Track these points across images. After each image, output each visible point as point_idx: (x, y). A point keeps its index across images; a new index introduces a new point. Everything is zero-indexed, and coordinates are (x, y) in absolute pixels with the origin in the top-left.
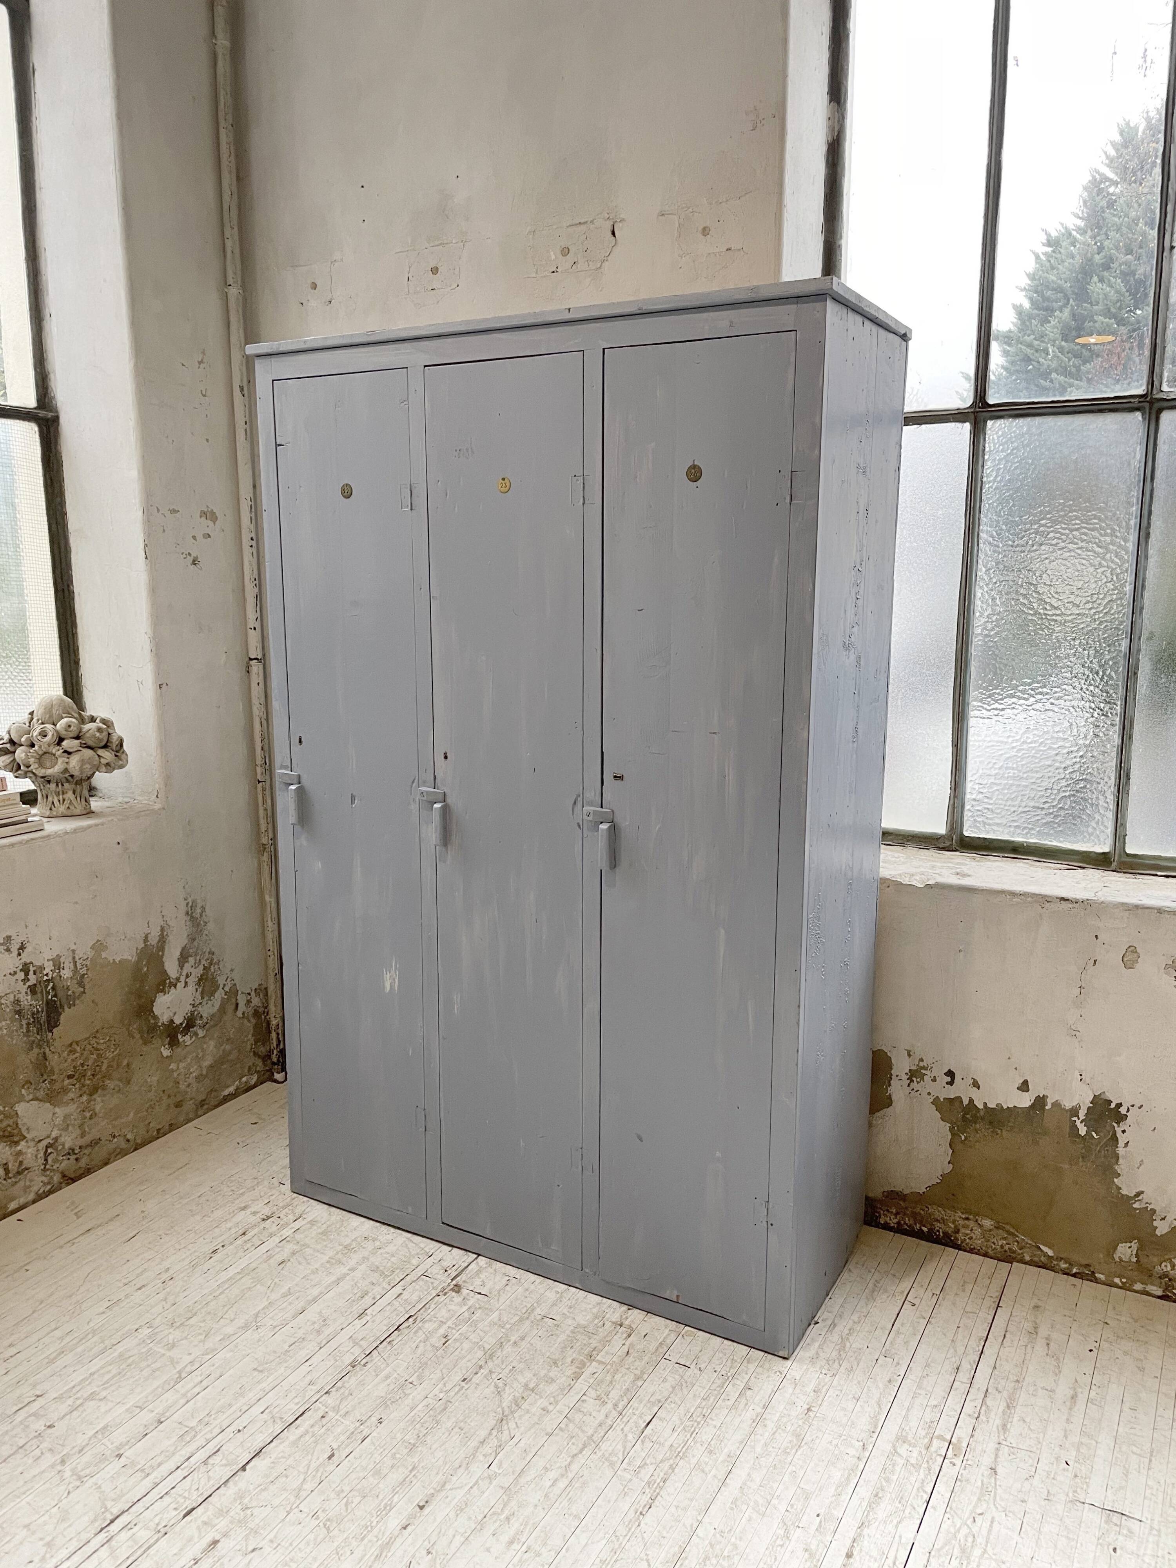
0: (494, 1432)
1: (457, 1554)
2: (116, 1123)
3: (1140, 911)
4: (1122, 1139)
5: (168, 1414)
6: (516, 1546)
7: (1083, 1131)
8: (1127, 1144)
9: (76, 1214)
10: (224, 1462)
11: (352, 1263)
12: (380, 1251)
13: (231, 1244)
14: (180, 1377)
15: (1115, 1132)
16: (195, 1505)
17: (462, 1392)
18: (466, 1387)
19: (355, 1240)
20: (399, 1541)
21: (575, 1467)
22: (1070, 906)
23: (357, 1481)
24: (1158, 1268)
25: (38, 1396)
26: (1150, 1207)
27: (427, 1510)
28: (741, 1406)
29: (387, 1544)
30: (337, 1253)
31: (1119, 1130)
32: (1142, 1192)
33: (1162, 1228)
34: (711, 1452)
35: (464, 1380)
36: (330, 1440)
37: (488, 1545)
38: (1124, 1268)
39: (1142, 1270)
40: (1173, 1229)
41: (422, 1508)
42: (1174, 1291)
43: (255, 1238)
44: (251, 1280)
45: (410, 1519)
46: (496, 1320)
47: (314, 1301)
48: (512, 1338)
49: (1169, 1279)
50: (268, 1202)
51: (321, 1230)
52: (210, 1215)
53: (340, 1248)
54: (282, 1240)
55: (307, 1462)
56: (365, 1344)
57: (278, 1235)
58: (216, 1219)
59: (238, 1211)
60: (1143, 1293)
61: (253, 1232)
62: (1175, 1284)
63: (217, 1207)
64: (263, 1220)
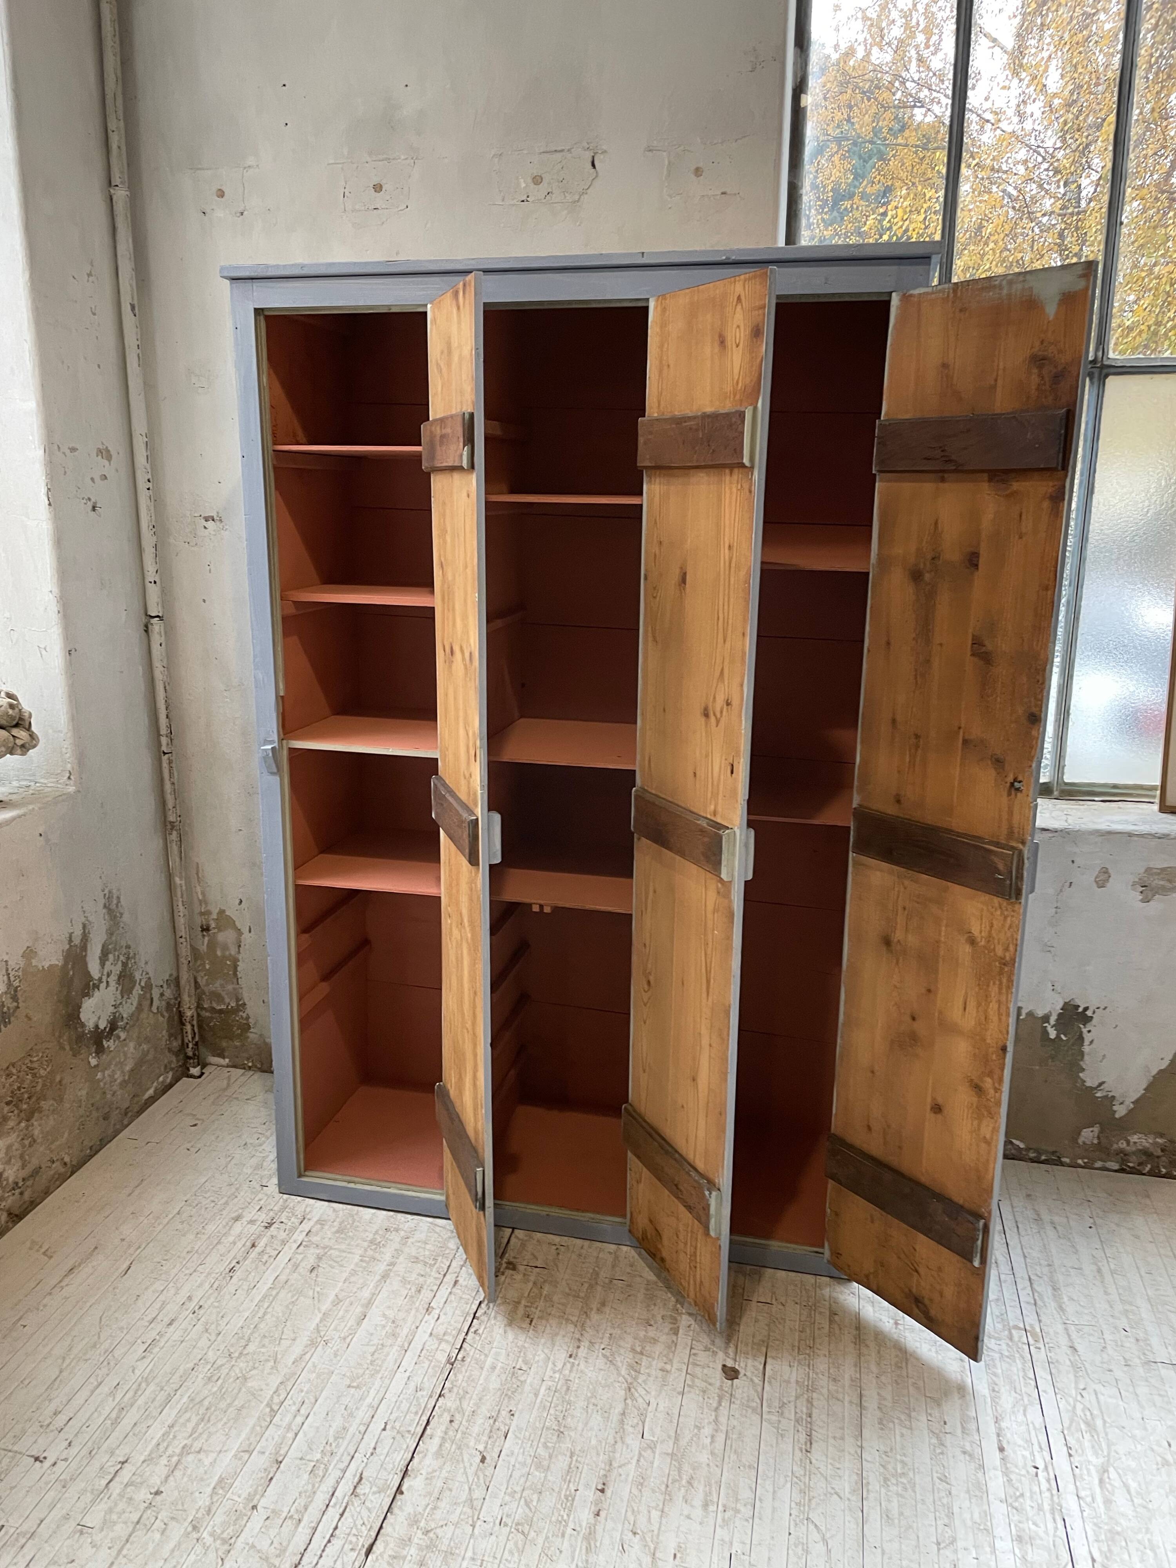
0: (629, 1401)
1: (663, 1528)
2: (53, 1147)
3: (1112, 837)
4: (1087, 1038)
5: (282, 1452)
6: (712, 1508)
7: (1053, 1034)
8: (1091, 1042)
9: (44, 1253)
10: (374, 1489)
11: (388, 1257)
12: (410, 1240)
13: (245, 1259)
14: (272, 1410)
15: (1081, 1033)
16: (371, 1541)
17: (575, 1369)
18: (577, 1362)
19: (376, 1232)
20: (599, 1528)
21: (723, 1420)
22: (1051, 835)
23: (523, 1480)
24: (1115, 1146)
25: (123, 1463)
26: (1110, 1094)
27: (608, 1492)
28: (837, 1331)
29: (590, 1534)
30: (366, 1250)
31: (1085, 1031)
32: (1103, 1083)
33: (1120, 1111)
34: (835, 1380)
35: (571, 1356)
36: (472, 1444)
37: (686, 1513)
38: (1086, 1150)
39: (1102, 1150)
40: (1131, 1111)
41: (602, 1491)
42: (1131, 1165)
43: (268, 1248)
44: (290, 1295)
45: (596, 1504)
46: (567, 1290)
47: (369, 1303)
48: (594, 1305)
49: (1124, 1155)
50: (260, 1208)
51: (335, 1229)
52: (203, 1231)
53: (365, 1244)
54: (299, 1246)
55: (462, 1470)
56: (450, 1339)
57: (291, 1241)
58: (213, 1235)
59: (232, 1223)
60: (1105, 1169)
61: (262, 1242)
62: (1132, 1158)
63: (206, 1222)
64: (266, 1228)
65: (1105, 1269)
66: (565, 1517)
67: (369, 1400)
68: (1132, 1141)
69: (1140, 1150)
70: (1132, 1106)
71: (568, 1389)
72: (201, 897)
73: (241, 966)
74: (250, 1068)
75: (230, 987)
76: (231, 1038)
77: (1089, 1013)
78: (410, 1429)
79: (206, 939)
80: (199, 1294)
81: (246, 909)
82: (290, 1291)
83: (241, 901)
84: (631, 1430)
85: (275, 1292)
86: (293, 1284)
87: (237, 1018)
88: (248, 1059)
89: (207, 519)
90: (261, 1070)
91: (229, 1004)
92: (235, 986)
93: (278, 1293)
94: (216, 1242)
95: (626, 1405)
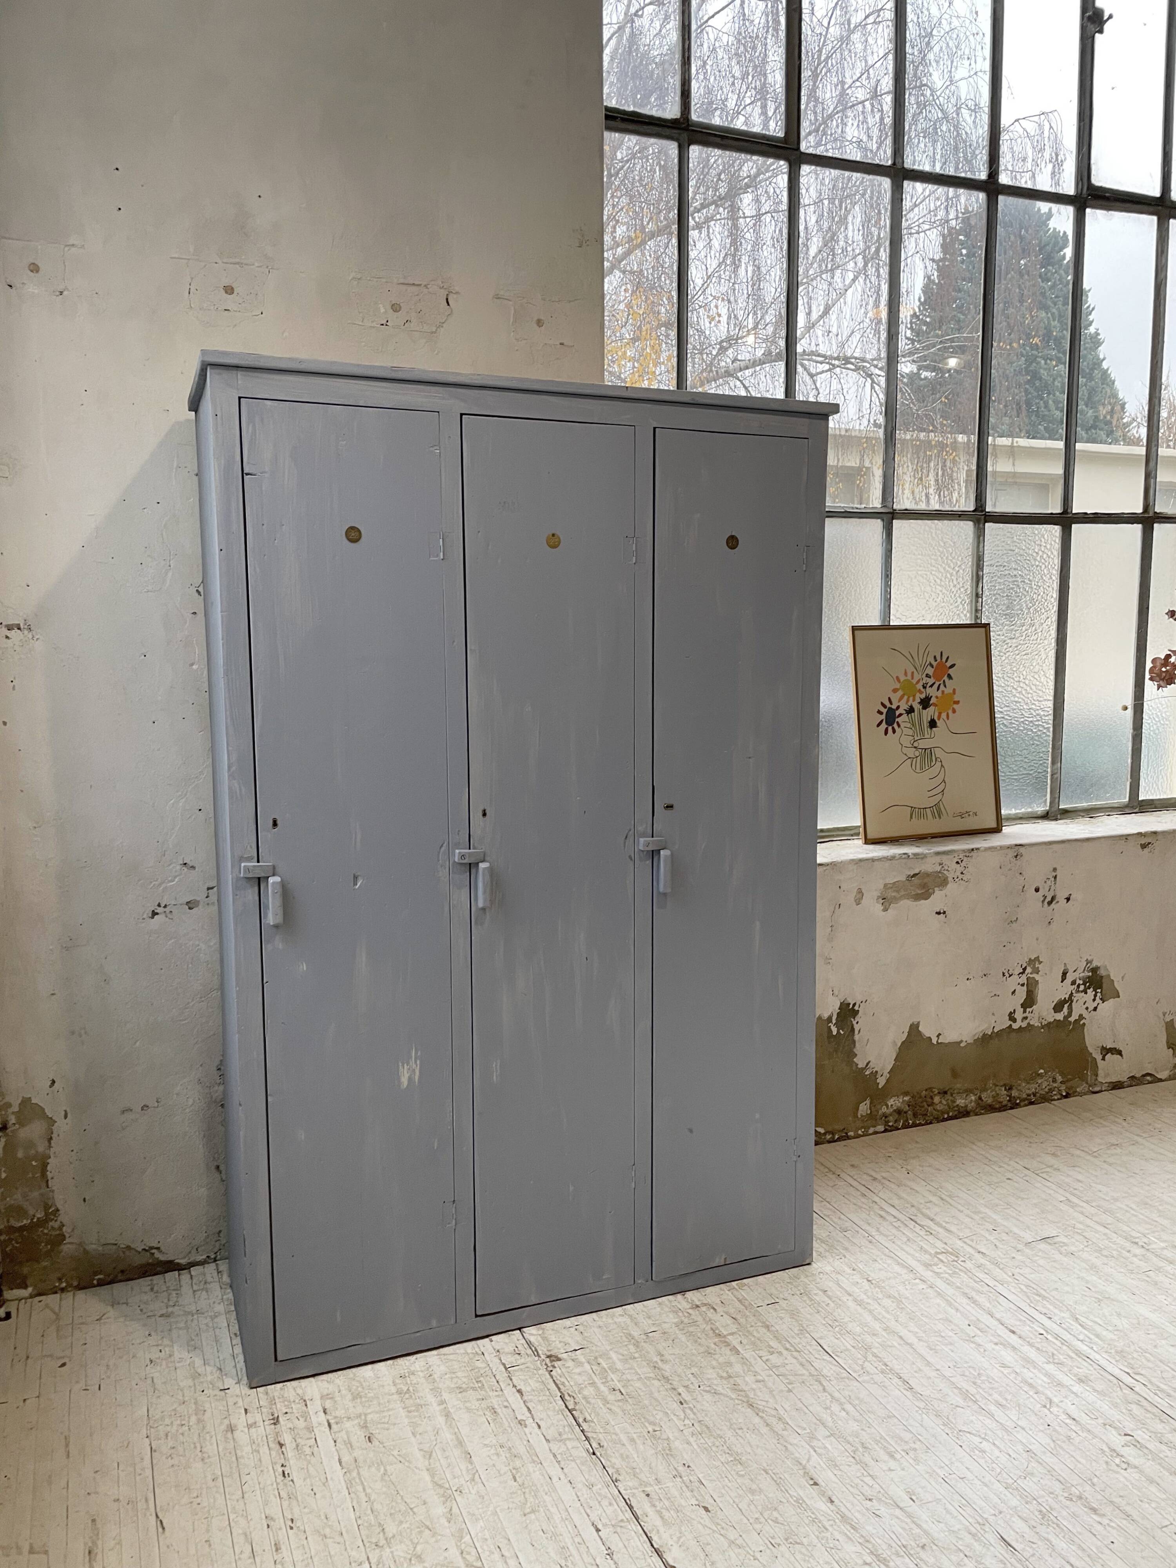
1: (884, 1486)
3: (862, 863)
4: (857, 1028)
6: (898, 1456)
7: (835, 1031)
8: (860, 1031)
11: (431, 1399)
12: (435, 1377)
13: (286, 1460)
15: (852, 1026)
17: (695, 1411)
18: (690, 1406)
19: (395, 1383)
20: (844, 1510)
21: (837, 1396)
22: (824, 868)
24: (880, 1112)
26: (874, 1070)
27: (820, 1482)
28: (840, 1303)
29: (843, 1518)
30: (402, 1401)
31: (854, 1023)
32: (869, 1062)
33: (882, 1082)
34: (874, 1334)
35: (681, 1404)
36: (683, 1502)
37: (885, 1468)
38: (863, 1121)
39: (872, 1117)
40: (888, 1080)
41: (816, 1484)
42: (890, 1124)
43: (299, 1440)
44: (373, 1469)
45: (823, 1495)
46: (621, 1357)
47: (460, 1443)
48: (655, 1359)
49: (886, 1117)
50: (246, 1410)
51: (349, 1397)
52: (206, 1455)
53: (396, 1397)
54: (330, 1425)
55: (699, 1526)
56: (570, 1436)
57: (315, 1425)
58: (222, 1454)
59: (229, 1435)
60: (876, 1133)
61: (287, 1438)
62: (891, 1118)
63: (198, 1445)
64: (275, 1424)
65: (943, 1196)
66: (813, 1516)
67: (557, 1517)
68: (890, 1105)
69: (895, 1111)
70: (888, 1076)
71: (708, 1428)
73: (53, 1164)
74: (63, 1290)
75: (36, 1194)
76: (35, 1260)
77: (856, 1008)
78: (620, 1519)
80: (274, 1510)
81: (61, 1090)
82: (369, 1467)
83: (53, 1082)
84: (785, 1433)
85: (355, 1474)
86: (365, 1461)
87: (46, 1231)
88: (60, 1279)
89: (10, 628)
90: (80, 1288)
91: (34, 1216)
92: (42, 1191)
93: (359, 1473)
94: (234, 1458)
95: (762, 1417)
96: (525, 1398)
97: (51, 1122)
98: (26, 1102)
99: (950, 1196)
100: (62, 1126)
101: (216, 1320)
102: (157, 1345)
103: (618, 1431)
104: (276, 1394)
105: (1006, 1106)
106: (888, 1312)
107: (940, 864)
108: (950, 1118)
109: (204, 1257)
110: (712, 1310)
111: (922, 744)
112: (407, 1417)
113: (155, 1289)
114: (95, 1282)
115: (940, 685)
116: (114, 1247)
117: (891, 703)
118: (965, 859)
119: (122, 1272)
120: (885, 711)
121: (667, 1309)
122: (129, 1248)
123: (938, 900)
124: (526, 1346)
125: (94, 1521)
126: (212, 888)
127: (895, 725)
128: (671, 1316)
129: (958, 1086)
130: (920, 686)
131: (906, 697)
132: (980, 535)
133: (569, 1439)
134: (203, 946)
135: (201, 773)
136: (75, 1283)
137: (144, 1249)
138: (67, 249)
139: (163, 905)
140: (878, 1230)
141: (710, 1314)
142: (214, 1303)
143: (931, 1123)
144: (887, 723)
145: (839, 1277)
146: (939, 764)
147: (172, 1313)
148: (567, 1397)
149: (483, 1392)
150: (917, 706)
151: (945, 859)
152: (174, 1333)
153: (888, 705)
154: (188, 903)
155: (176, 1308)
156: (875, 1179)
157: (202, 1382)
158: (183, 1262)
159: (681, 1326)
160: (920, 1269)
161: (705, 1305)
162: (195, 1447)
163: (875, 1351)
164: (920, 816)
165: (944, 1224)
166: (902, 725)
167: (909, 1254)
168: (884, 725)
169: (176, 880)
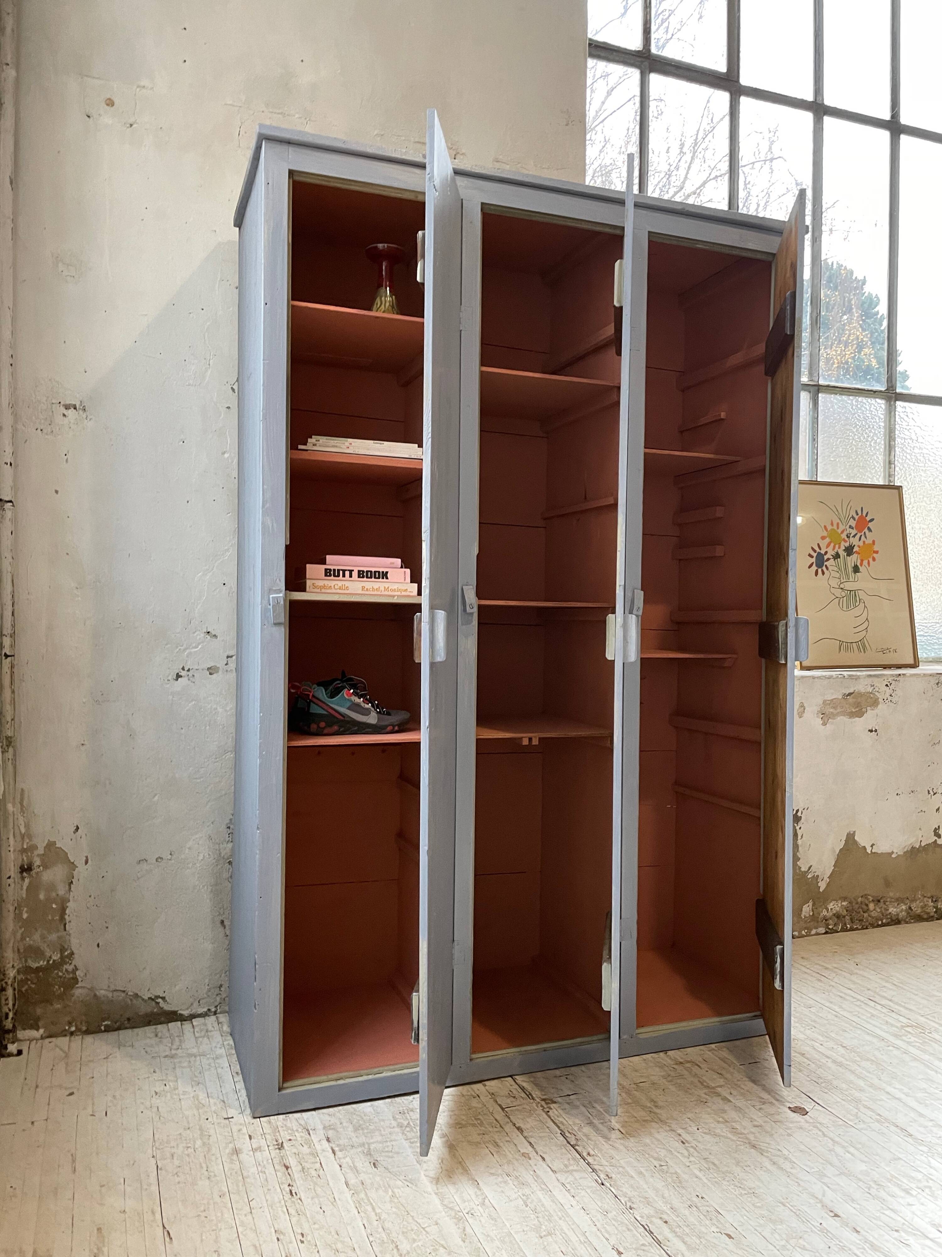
0: (765, 1154)
1: (907, 1219)
3: (804, 680)
4: (799, 834)
6: (914, 1192)
8: (802, 837)
13: (293, 1180)
15: (796, 830)
17: (699, 1150)
18: (694, 1145)
20: (871, 1239)
21: (838, 1140)
23: (776, 1236)
24: (822, 915)
26: (816, 874)
27: (842, 1215)
28: (820, 1063)
29: (871, 1245)
31: (798, 828)
32: (811, 866)
33: (822, 886)
34: (861, 1090)
35: (683, 1143)
36: (704, 1230)
37: (904, 1203)
38: (806, 922)
39: (814, 918)
40: (828, 885)
41: (836, 1215)
42: (830, 927)
43: (304, 1164)
45: (847, 1226)
48: (649, 1105)
49: (826, 920)
50: (250, 1137)
51: (351, 1128)
52: (212, 1174)
53: (397, 1130)
54: (334, 1152)
55: (725, 1251)
56: (575, 1168)
57: (319, 1152)
58: (228, 1174)
59: (235, 1157)
60: (817, 934)
61: (292, 1162)
62: (831, 922)
63: (204, 1166)
64: (279, 1149)
65: (895, 983)
66: (842, 1244)
68: (830, 908)
69: (834, 915)
70: (828, 880)
71: (714, 1164)
72: (23, 831)
73: (71, 907)
74: (72, 1034)
75: (53, 937)
76: (48, 1001)
77: (799, 814)
78: (641, 1243)
79: (27, 881)
80: (284, 1223)
81: (84, 836)
82: (377, 1189)
83: (77, 828)
84: (793, 1171)
85: (362, 1195)
86: (372, 1184)
87: (60, 974)
88: (70, 1024)
89: (67, 407)
90: (88, 1032)
91: (50, 957)
92: (60, 934)
93: (366, 1195)
94: (240, 1178)
95: (767, 1157)
96: (525, 1134)
97: (73, 866)
98: (51, 845)
99: (902, 983)
100: (82, 872)
101: (217, 1061)
102: (162, 1080)
103: (624, 1164)
104: (279, 1124)
105: (932, 917)
106: (870, 1072)
107: (872, 686)
108: (883, 925)
109: (205, 1010)
110: (696, 1067)
111: (848, 586)
112: (410, 1147)
113: (160, 1035)
114: (103, 1028)
115: (861, 535)
116: (123, 995)
117: (820, 549)
118: (893, 682)
119: (129, 1019)
120: (815, 555)
121: (651, 1064)
122: (136, 996)
123: (870, 718)
124: (520, 1090)
125: (99, 1230)
126: (232, 657)
127: (824, 568)
128: (657, 1069)
129: (891, 894)
130: (844, 536)
131: (832, 545)
132: (891, 412)
133: (575, 1171)
134: (220, 710)
135: (228, 550)
136: (84, 1028)
137: (150, 998)
138: (138, 90)
139: (186, 669)
140: (841, 1007)
141: (695, 1069)
142: (216, 1047)
143: (867, 928)
144: (816, 566)
145: (813, 1043)
146: (862, 605)
147: (176, 1054)
148: (567, 1134)
149: (483, 1128)
150: (842, 553)
151: (876, 681)
152: (178, 1071)
153: (818, 550)
154: (208, 669)
155: (180, 1051)
156: (827, 968)
157: (206, 1112)
158: (186, 1013)
159: (670, 1078)
160: (892, 1039)
161: (688, 1062)
162: (201, 1167)
163: (865, 1103)
164: (847, 649)
165: (903, 1004)
166: (830, 568)
167: (876, 1027)
168: (814, 568)
169: (200, 647)
